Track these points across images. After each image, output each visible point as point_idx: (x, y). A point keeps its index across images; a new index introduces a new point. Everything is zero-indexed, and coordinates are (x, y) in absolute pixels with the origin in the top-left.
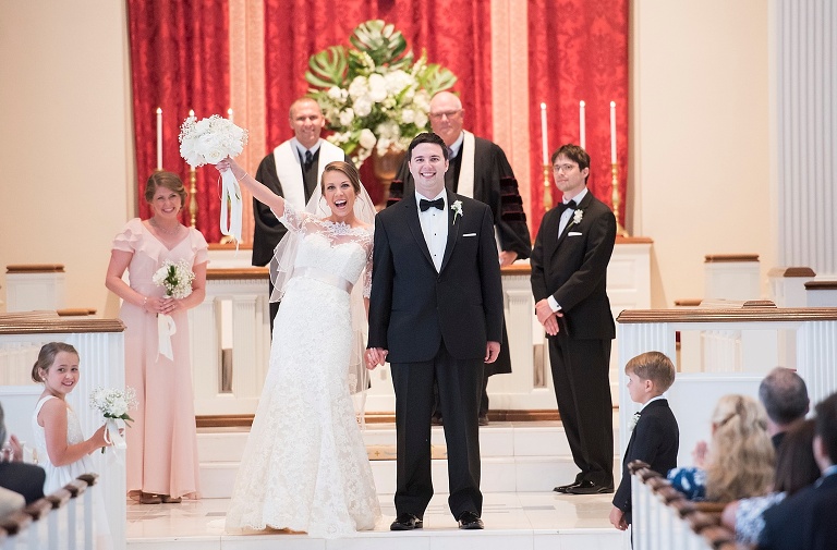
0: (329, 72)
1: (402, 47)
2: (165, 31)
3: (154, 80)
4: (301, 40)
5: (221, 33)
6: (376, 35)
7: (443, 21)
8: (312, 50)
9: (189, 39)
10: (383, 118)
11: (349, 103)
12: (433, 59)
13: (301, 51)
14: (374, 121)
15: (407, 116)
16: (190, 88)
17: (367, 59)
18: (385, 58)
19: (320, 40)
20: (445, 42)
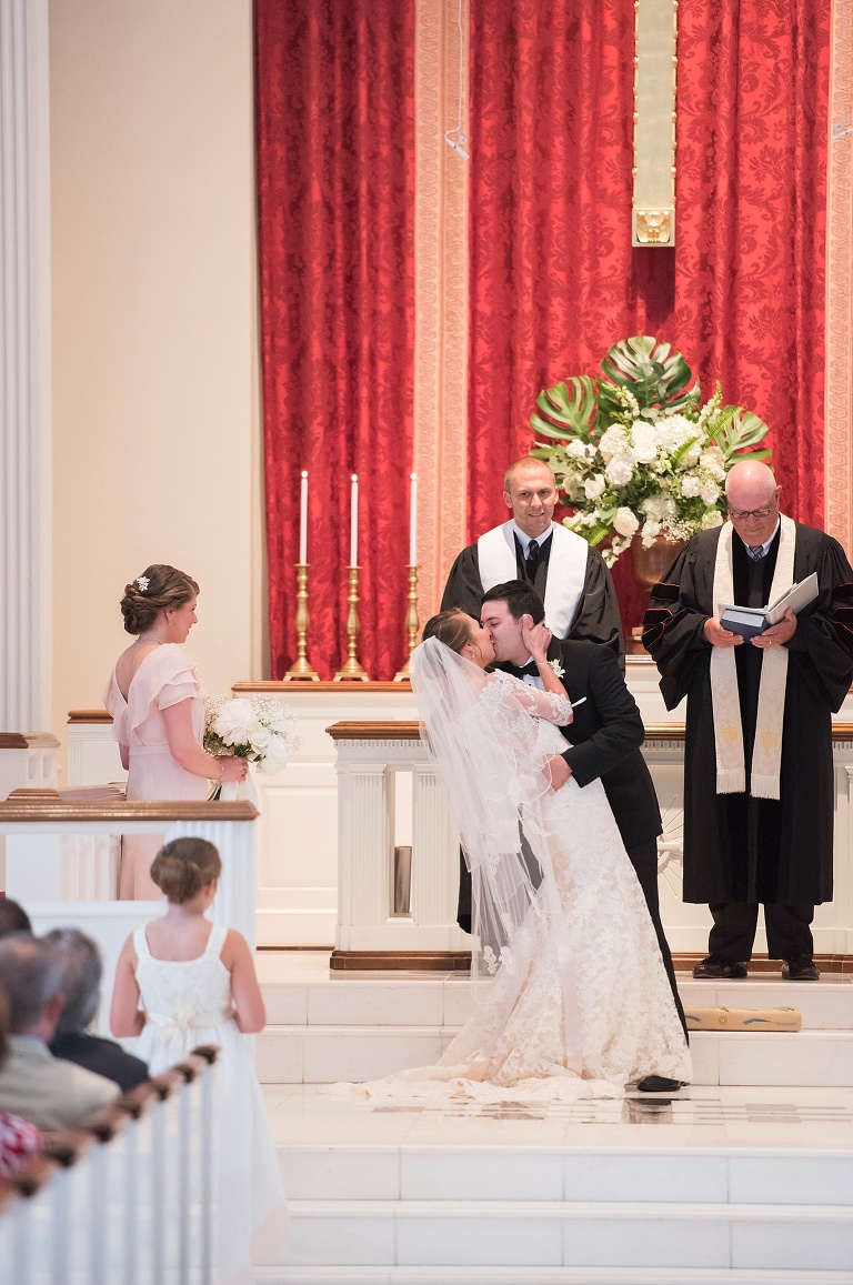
0: (568, 416)
1: (684, 377)
2: (316, 350)
3: (298, 426)
4: (525, 366)
5: (402, 354)
6: (642, 358)
7: (748, 338)
8: (542, 382)
9: (353, 363)
10: (651, 490)
11: (598, 466)
12: (730, 399)
13: (525, 381)
14: (636, 493)
15: (689, 486)
16: (352, 438)
17: (627, 397)
18: (656, 396)
19: (556, 366)
20: (750, 371)
